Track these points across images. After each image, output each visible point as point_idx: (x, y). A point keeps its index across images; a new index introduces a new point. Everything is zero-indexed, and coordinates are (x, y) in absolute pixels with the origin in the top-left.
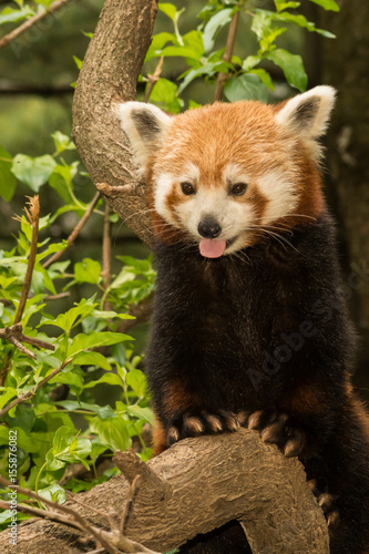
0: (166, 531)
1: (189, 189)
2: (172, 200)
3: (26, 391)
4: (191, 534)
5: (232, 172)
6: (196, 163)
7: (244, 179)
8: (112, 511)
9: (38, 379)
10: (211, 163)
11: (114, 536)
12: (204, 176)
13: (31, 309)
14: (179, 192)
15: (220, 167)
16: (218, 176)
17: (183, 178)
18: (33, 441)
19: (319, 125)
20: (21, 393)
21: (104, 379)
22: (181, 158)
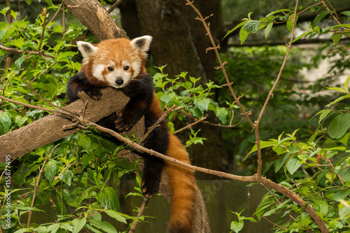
0: (94, 116)
1: (111, 69)
2: (104, 73)
3: (44, 71)
4: (102, 117)
5: (125, 63)
6: (113, 60)
7: (128, 65)
8: (80, 111)
9: (48, 67)
10: (118, 61)
11: (81, 118)
12: (117, 65)
13: (44, 44)
14: (107, 70)
15: (121, 61)
16: (121, 65)
17: (109, 66)
18: (46, 86)
19: (146, 47)
20: (42, 71)
21: (67, 65)
22: (107, 59)
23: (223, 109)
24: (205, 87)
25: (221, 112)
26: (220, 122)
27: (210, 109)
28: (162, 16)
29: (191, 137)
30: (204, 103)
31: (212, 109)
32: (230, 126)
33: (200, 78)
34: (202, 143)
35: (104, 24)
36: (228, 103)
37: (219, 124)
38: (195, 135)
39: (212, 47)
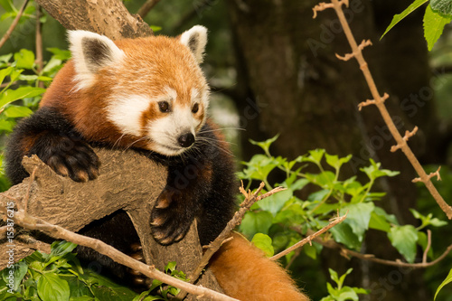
0: (67, 217)
2: (149, 116)
4: (88, 220)
6: (171, 86)
11: (19, 214)
12: (182, 97)
14: (157, 109)
15: (189, 91)
16: (189, 98)
17: (161, 99)
23: (408, 229)
24: (363, 179)
25: (403, 237)
26: (401, 257)
27: (375, 226)
28: (301, 83)
29: (329, 287)
30: (361, 214)
31: (380, 226)
32: (424, 264)
33: (349, 157)
34: (356, 298)
35: (98, 8)
36: (417, 215)
37: (399, 262)
38: (340, 283)
39: (372, 98)
